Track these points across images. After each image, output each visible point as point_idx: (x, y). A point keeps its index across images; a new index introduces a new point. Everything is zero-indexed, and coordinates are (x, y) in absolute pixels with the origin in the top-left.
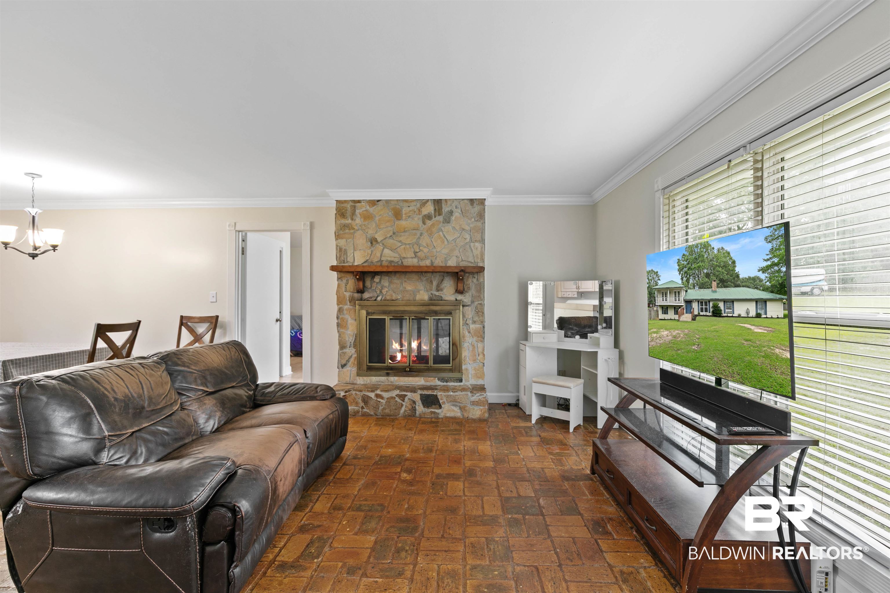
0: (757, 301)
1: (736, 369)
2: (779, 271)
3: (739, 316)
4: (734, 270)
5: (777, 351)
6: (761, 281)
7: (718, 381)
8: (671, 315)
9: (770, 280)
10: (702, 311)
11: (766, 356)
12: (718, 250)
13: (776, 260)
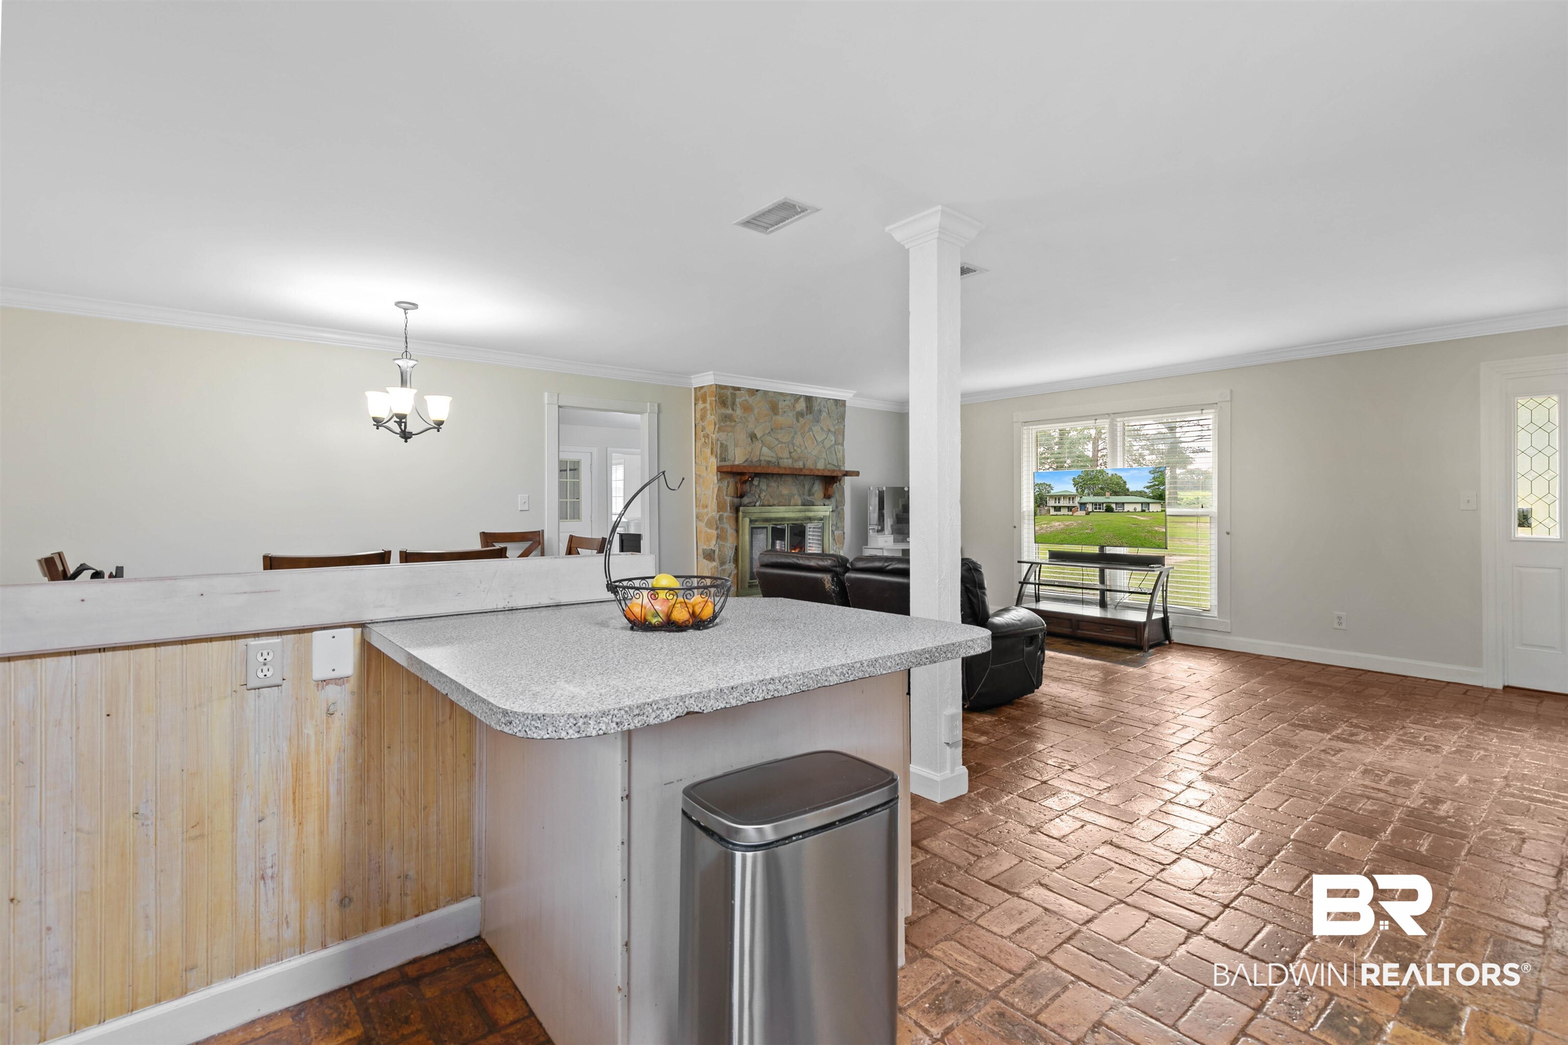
0: (1142, 503)
1: (1124, 541)
2: (1159, 488)
3: (1128, 511)
4: (1125, 486)
5: (1156, 528)
6: (1145, 493)
7: (1102, 548)
8: (1064, 511)
9: (1152, 493)
10: (1096, 509)
11: (1148, 532)
12: (1112, 475)
13: (1157, 483)
